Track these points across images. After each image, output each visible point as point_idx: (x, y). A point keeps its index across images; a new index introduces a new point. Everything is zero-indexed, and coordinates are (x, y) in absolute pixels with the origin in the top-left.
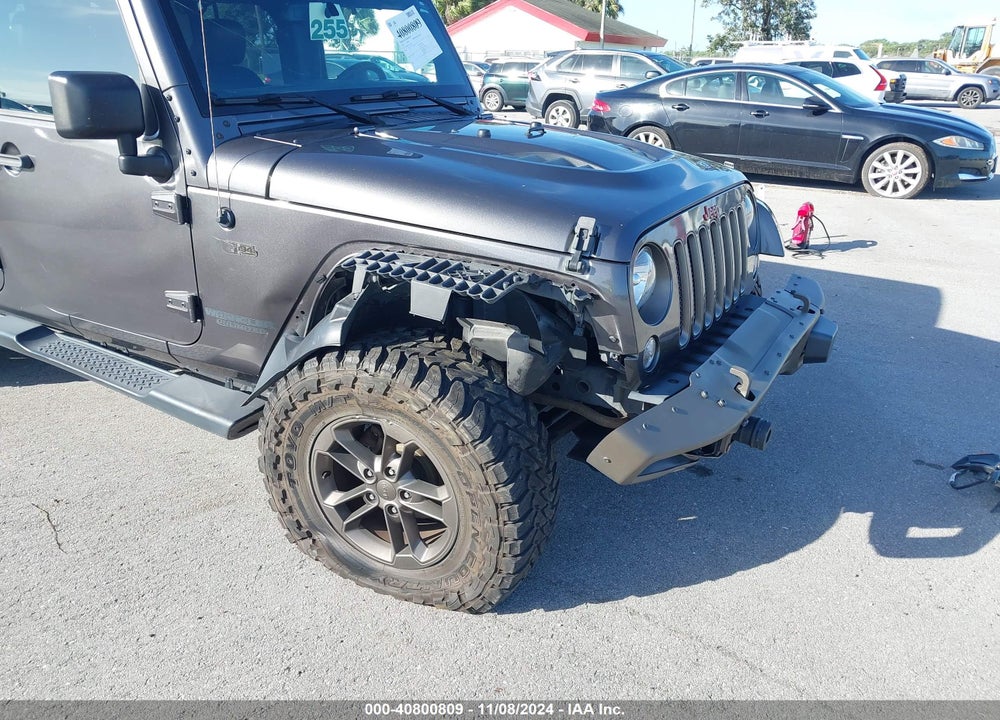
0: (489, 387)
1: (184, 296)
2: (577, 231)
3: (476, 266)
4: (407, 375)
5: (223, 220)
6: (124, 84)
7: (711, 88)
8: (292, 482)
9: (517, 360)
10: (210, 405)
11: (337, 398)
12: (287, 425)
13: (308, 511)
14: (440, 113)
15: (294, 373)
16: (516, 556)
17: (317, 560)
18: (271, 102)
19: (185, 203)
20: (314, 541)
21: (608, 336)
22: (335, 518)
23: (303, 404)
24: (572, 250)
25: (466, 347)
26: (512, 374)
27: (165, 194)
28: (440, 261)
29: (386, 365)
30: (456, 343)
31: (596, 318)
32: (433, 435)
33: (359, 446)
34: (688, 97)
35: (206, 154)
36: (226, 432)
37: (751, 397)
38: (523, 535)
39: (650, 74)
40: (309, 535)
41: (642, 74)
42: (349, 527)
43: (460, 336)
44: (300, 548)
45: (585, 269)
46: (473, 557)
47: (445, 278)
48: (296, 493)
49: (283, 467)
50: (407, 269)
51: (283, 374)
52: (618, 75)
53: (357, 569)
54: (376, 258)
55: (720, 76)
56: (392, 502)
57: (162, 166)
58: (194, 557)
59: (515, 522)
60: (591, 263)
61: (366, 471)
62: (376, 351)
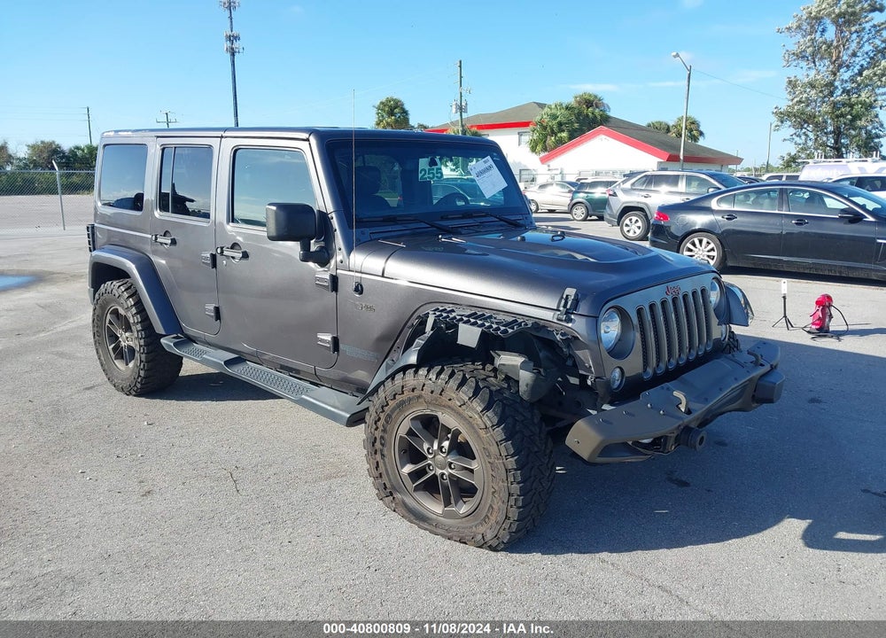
0: (507, 394)
1: (328, 337)
2: (564, 296)
3: (501, 317)
4: (453, 383)
5: (356, 290)
6: (307, 210)
7: (760, 200)
8: (383, 455)
9: (525, 377)
10: (337, 404)
11: (413, 397)
12: (382, 416)
13: (391, 477)
14: (501, 226)
15: (389, 383)
16: (519, 508)
17: (394, 511)
18: (391, 220)
19: (334, 279)
20: (394, 498)
21: (584, 363)
22: (408, 481)
23: (392, 402)
24: (561, 309)
25: (495, 370)
26: (523, 388)
27: (323, 274)
28: (479, 313)
29: (442, 376)
30: (489, 367)
31: (577, 352)
32: (468, 421)
33: (425, 432)
34: (736, 209)
35: (349, 251)
36: (345, 421)
37: (689, 412)
38: (523, 492)
39: (711, 190)
40: (391, 494)
41: (705, 190)
42: (416, 489)
43: (492, 363)
44: (385, 503)
45: (570, 320)
46: (493, 508)
47: (479, 322)
48: (385, 463)
49: (378, 445)
50: (458, 317)
51: (382, 383)
52: (684, 190)
53: (419, 518)
54: (441, 311)
55: (768, 192)
56: (443, 471)
57: (323, 258)
58: (317, 504)
59: (518, 483)
60: (573, 317)
61: (428, 449)
62: (438, 368)
